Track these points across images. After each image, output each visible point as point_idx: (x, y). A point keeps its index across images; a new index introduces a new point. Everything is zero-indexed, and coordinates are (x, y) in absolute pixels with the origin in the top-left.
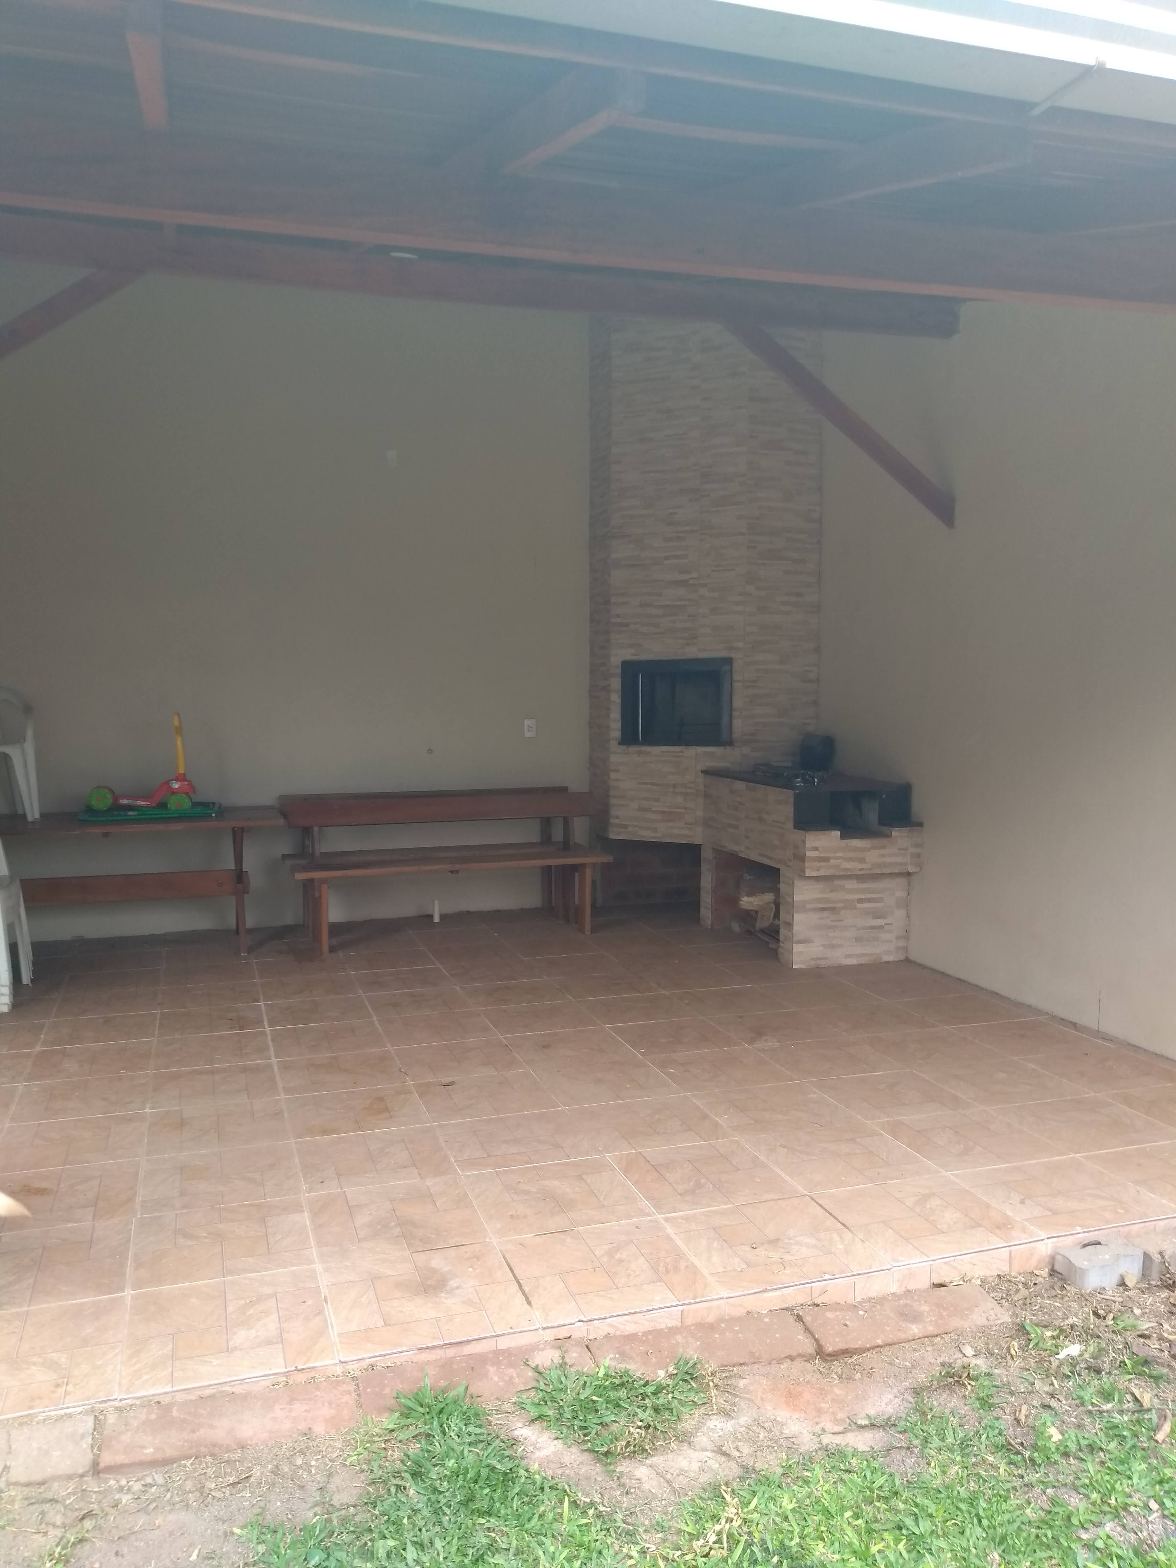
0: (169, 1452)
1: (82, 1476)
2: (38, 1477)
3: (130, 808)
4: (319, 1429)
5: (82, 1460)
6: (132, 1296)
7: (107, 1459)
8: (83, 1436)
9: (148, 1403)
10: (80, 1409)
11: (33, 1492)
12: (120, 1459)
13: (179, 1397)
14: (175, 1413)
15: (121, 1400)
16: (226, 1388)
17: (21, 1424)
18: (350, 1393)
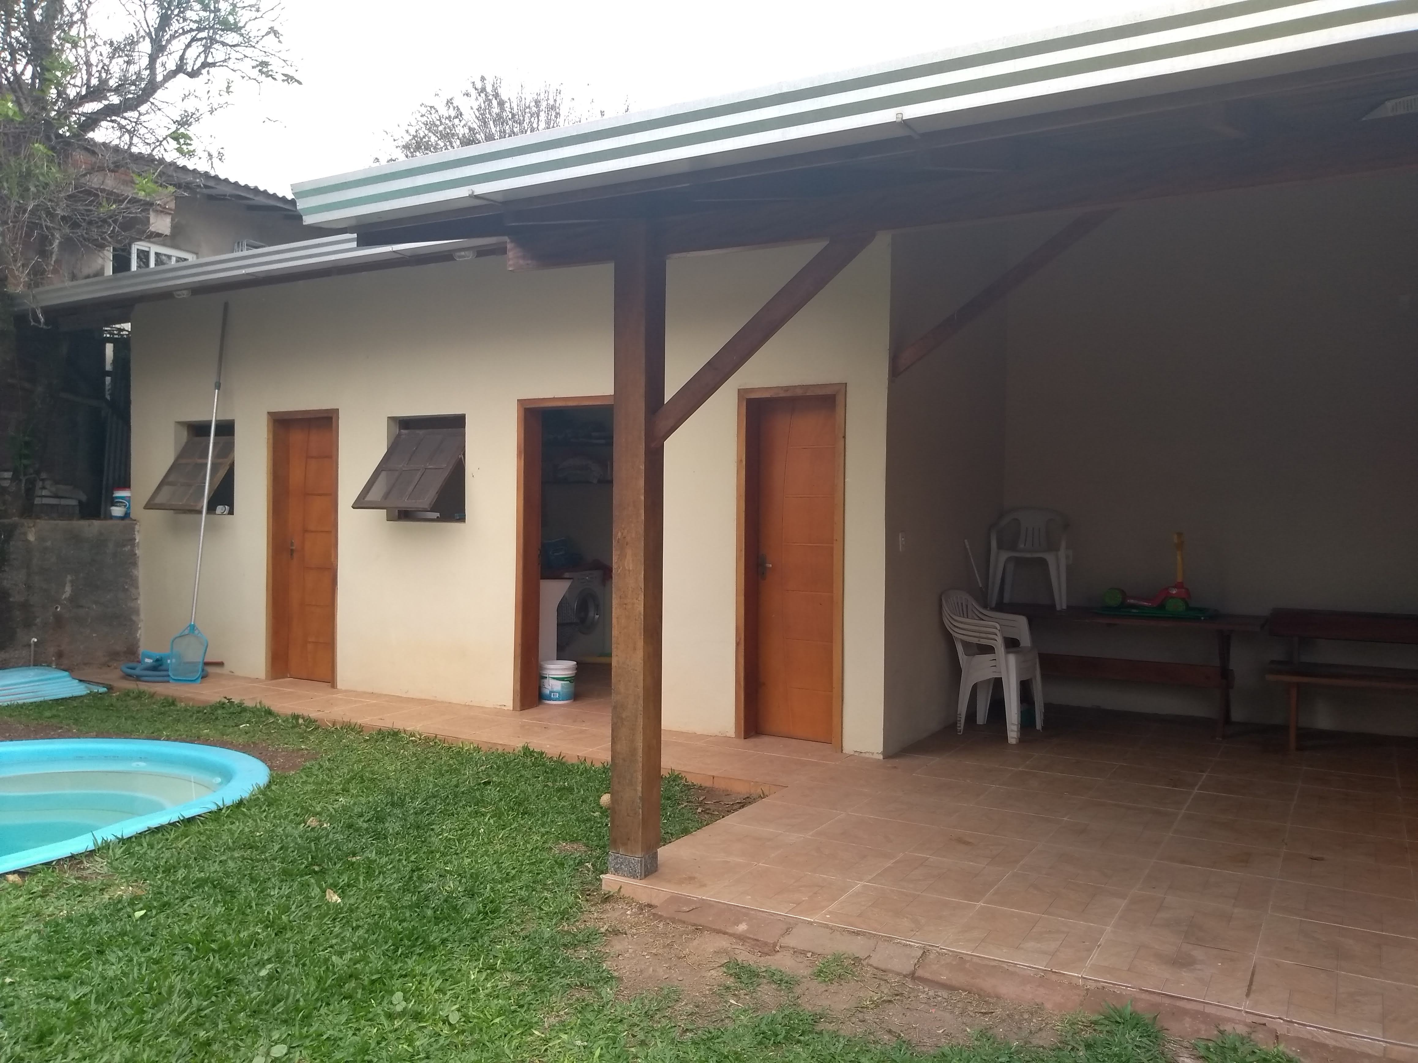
0: (954, 983)
1: (905, 976)
2: (883, 967)
3: (1133, 606)
4: (1048, 1006)
5: (907, 967)
6: (981, 906)
7: (920, 973)
8: (913, 957)
9: (956, 955)
10: (917, 945)
11: (879, 974)
12: (927, 975)
13: (975, 960)
14: (967, 965)
15: (941, 949)
16: (1005, 966)
17: (885, 940)
18: (1079, 995)
